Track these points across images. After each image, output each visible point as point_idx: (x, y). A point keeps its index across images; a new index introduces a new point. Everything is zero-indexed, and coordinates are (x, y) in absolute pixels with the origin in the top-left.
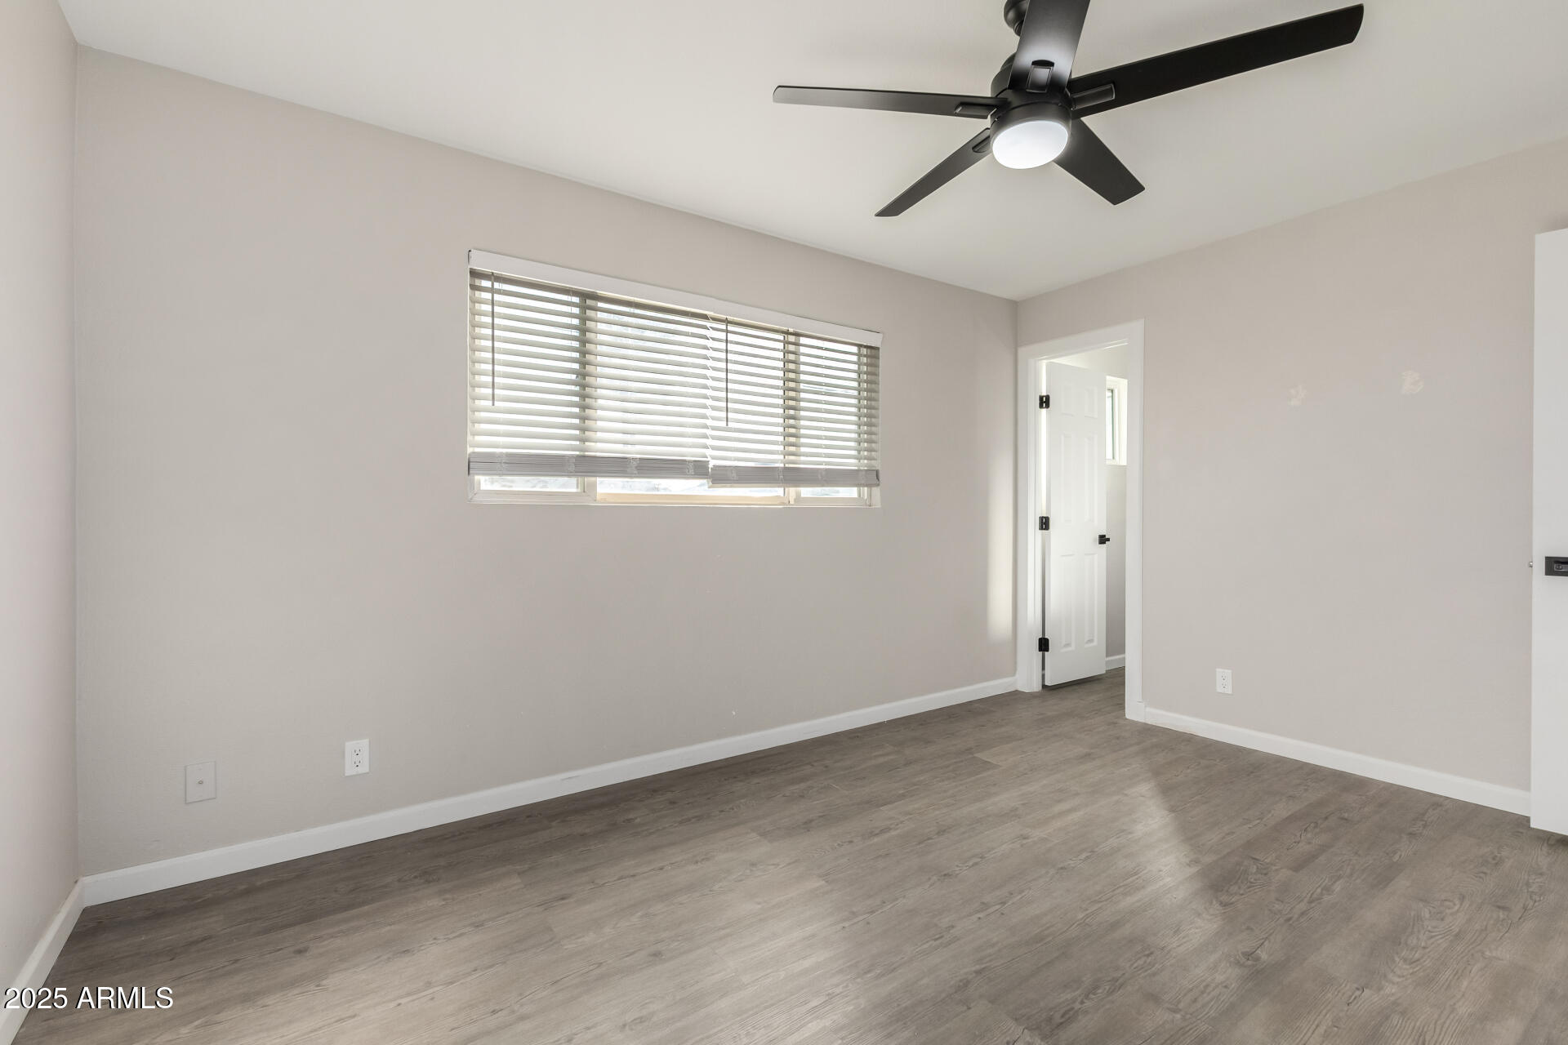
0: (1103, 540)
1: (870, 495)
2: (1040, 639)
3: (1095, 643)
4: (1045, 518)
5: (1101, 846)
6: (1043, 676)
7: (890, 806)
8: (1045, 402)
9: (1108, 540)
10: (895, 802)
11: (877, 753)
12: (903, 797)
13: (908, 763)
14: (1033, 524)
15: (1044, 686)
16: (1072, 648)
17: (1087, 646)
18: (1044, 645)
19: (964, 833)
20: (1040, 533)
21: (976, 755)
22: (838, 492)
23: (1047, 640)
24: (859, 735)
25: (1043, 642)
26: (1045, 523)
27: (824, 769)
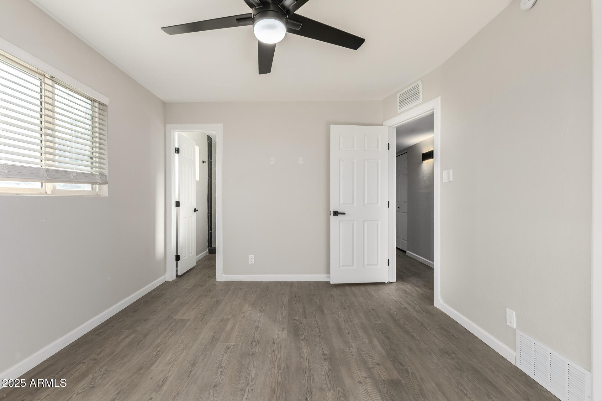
0: (195, 210)
1: (100, 190)
2: (176, 256)
3: (193, 254)
4: (177, 202)
5: (255, 337)
6: (177, 271)
7: (155, 365)
8: (178, 151)
9: (197, 210)
10: (156, 361)
11: (122, 337)
12: (157, 356)
13: (145, 336)
14: (173, 204)
15: (177, 276)
16: (186, 257)
17: (191, 255)
18: (178, 258)
19: (203, 360)
20: (176, 208)
21: (175, 318)
22: (80, 187)
23: (179, 255)
24: (101, 331)
25: (177, 256)
26: (178, 204)
27: (94, 362)
